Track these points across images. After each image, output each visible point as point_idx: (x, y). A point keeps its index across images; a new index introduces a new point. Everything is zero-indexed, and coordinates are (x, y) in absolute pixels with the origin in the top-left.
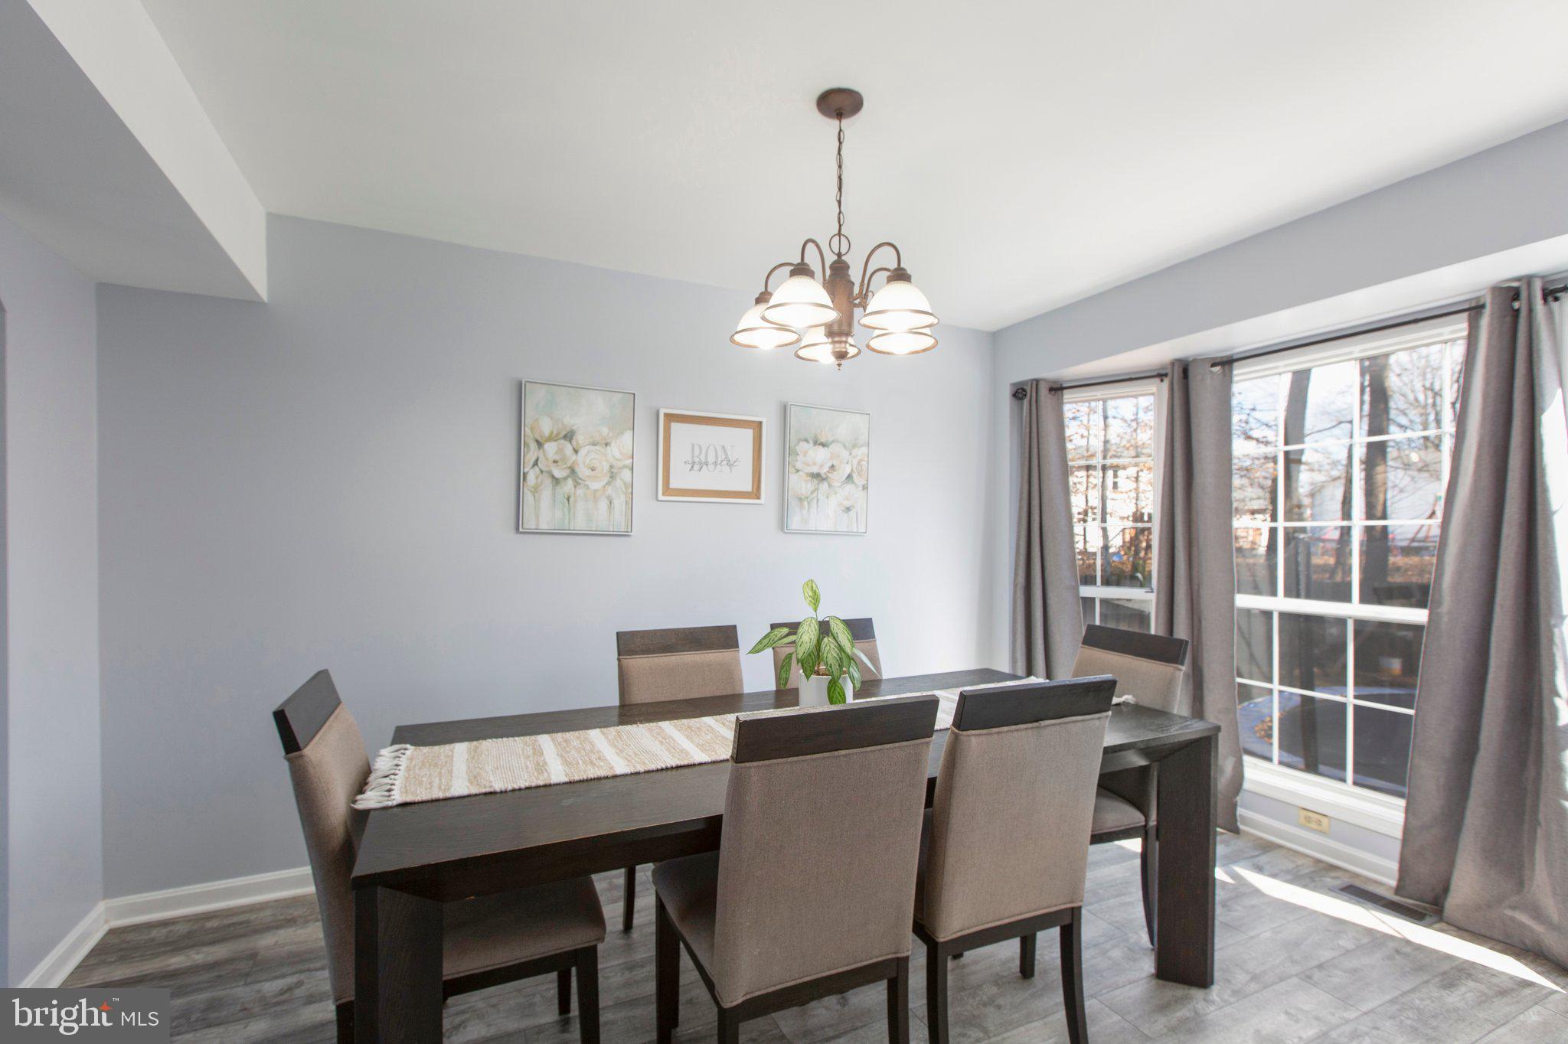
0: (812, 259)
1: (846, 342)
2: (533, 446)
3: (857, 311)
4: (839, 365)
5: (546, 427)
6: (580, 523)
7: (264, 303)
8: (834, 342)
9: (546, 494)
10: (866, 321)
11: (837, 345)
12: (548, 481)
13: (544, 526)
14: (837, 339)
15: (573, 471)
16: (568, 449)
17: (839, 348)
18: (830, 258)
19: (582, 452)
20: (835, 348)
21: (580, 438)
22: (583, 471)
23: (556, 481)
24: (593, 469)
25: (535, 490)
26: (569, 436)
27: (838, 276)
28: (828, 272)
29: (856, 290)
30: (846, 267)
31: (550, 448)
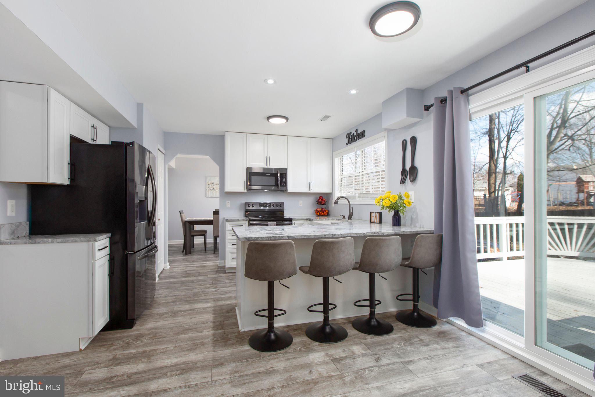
2: (208, 185)
5: (210, 182)
6: (215, 196)
7: (174, 169)
9: (210, 192)
12: (210, 190)
13: (209, 196)
15: (213, 188)
16: (213, 185)
19: (215, 186)
21: (214, 184)
22: (215, 188)
23: (211, 190)
24: (216, 188)
25: (208, 191)
26: (213, 184)
31: (210, 185)
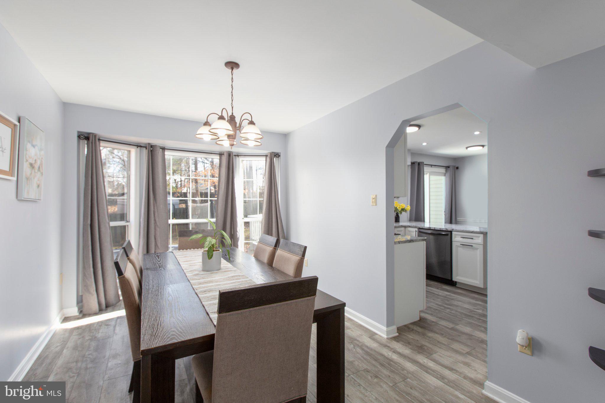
0: (225, 115)
1: (234, 141)
3: (238, 131)
4: (231, 148)
8: (230, 141)
10: (242, 135)
11: (231, 142)
14: (231, 140)
17: (232, 143)
18: (230, 114)
20: (230, 142)
27: (232, 120)
28: (229, 118)
29: (238, 125)
30: (234, 117)
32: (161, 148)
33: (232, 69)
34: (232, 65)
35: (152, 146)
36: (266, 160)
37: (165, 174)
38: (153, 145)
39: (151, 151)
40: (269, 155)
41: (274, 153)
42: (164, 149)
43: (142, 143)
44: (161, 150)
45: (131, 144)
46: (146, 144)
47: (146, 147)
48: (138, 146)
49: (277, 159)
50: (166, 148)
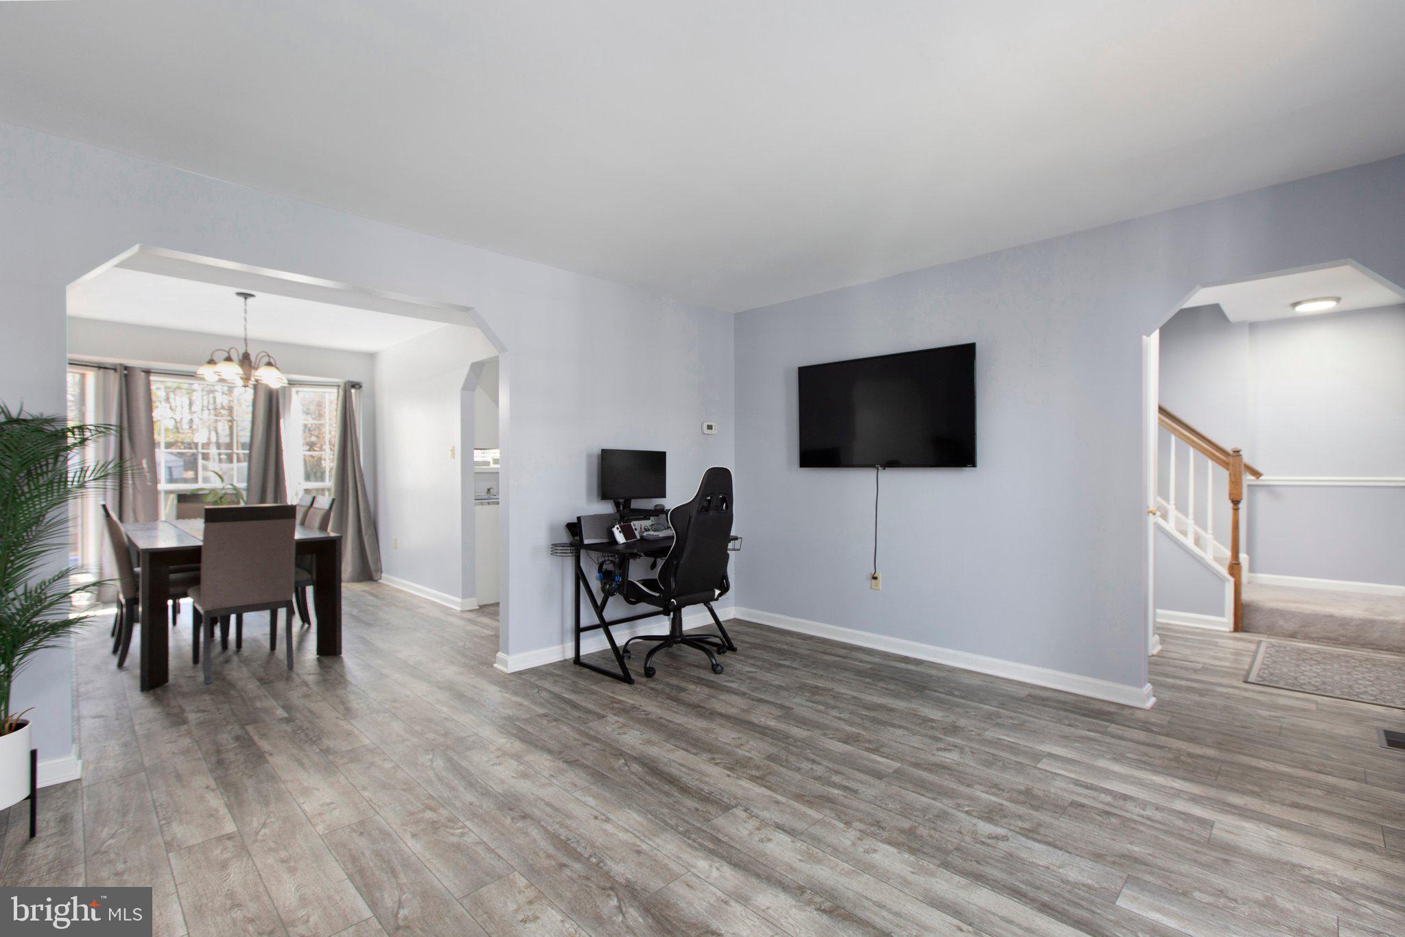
32: (143, 371)
33: (246, 298)
34: (246, 296)
35: (126, 368)
36: (338, 393)
37: (150, 408)
38: (130, 367)
39: (126, 376)
40: (342, 385)
41: (351, 382)
42: (148, 372)
43: (108, 363)
44: (143, 374)
45: (87, 364)
46: (115, 365)
47: (115, 370)
48: (100, 367)
49: (358, 391)
50: (152, 371)
